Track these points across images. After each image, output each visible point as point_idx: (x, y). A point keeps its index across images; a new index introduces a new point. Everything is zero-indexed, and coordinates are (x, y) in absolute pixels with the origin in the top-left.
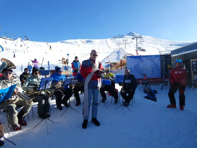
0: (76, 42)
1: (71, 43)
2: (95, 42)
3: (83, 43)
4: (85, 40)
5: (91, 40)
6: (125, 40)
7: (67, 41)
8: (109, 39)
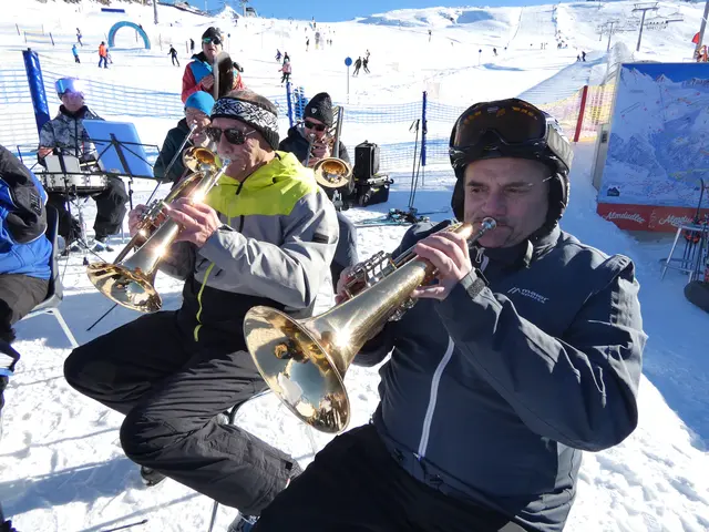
0: (423, 19)
1: (402, 24)
2: (502, 21)
3: (450, 23)
4: (461, 10)
5: (487, 9)
6: (645, 10)
7: (389, 16)
8: (566, 5)
